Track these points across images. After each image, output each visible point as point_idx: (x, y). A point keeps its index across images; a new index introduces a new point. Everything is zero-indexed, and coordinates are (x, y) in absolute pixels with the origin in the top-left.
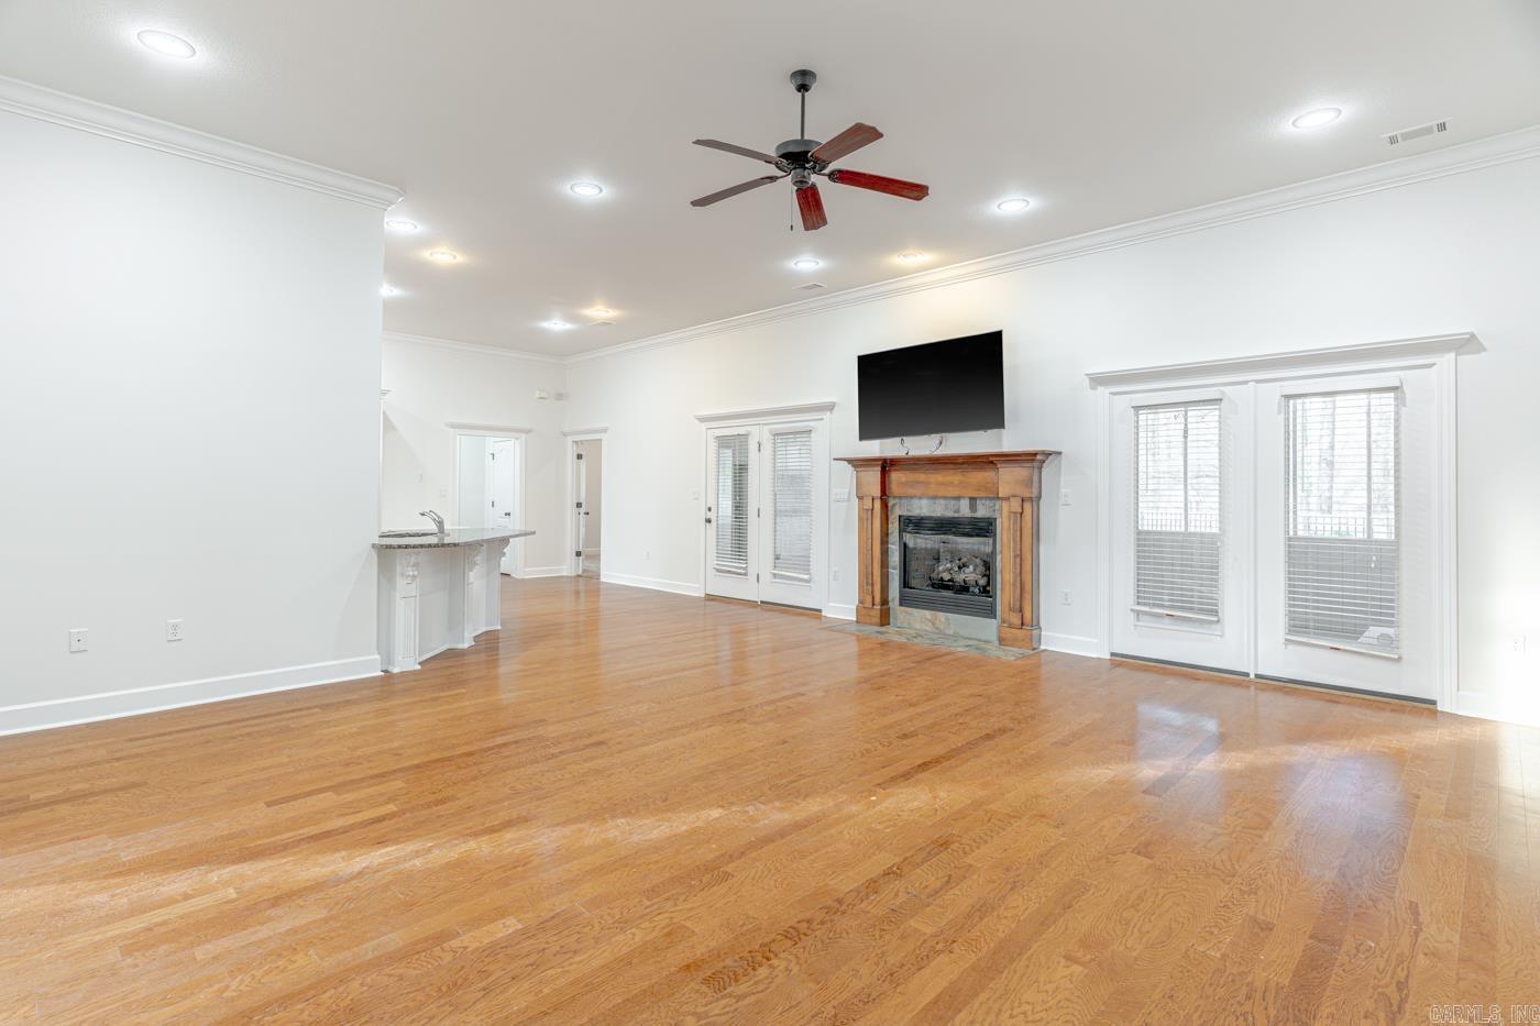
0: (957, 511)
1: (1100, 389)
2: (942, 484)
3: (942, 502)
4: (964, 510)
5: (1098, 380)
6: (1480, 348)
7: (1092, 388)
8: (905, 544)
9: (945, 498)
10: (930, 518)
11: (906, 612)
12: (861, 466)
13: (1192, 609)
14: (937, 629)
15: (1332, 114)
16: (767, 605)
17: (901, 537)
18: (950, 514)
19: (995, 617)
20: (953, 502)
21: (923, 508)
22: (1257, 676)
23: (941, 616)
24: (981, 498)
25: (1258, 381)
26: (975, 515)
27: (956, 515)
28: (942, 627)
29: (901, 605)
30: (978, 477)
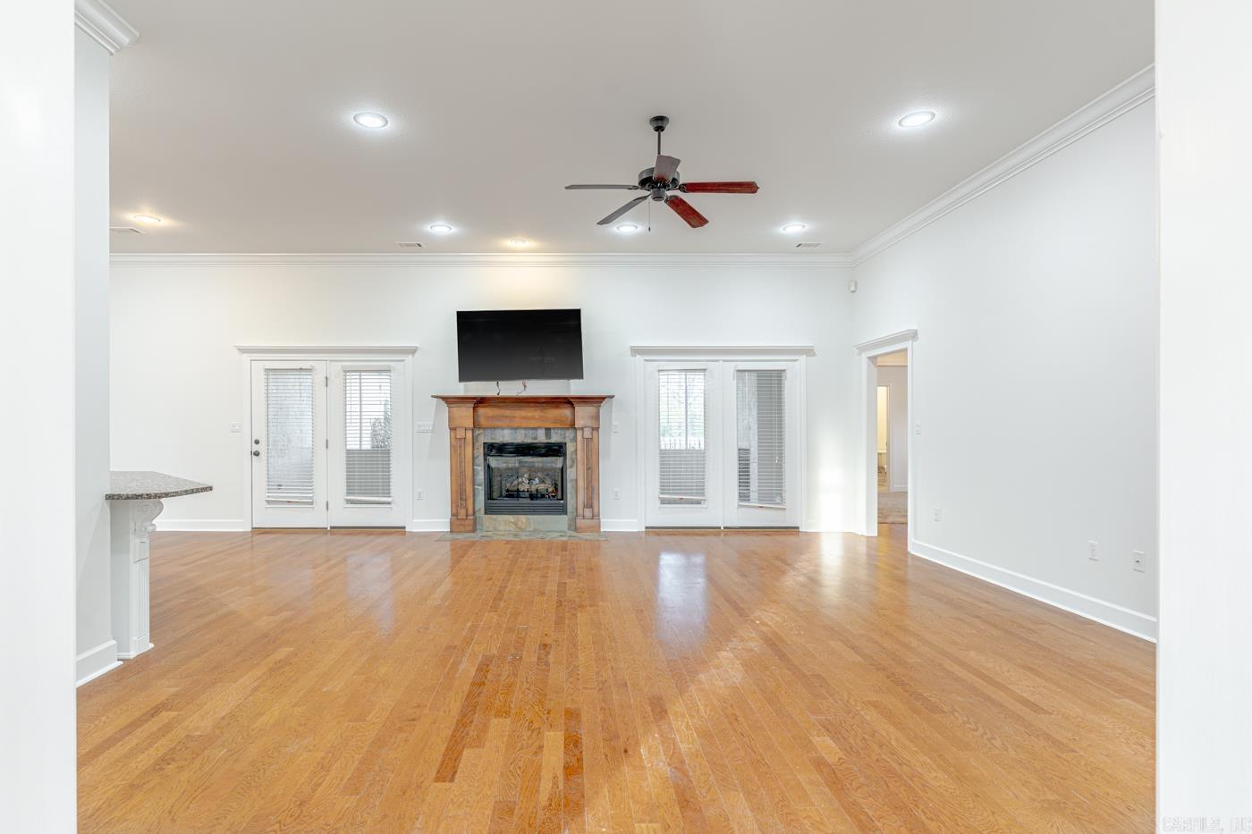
0: (536, 438)
1: (638, 356)
2: (525, 418)
3: (523, 431)
4: (541, 438)
5: (636, 351)
6: (814, 355)
7: (632, 355)
8: (489, 466)
9: (525, 428)
10: (512, 444)
11: (493, 519)
12: (454, 403)
13: (692, 493)
14: (520, 528)
15: (801, 228)
16: (335, 529)
17: (485, 460)
18: (529, 441)
19: (566, 514)
20: (531, 431)
21: (505, 436)
22: (725, 528)
23: (523, 518)
24: (554, 429)
25: (724, 361)
26: (550, 441)
27: (534, 441)
28: (523, 526)
29: (486, 513)
30: (554, 413)
